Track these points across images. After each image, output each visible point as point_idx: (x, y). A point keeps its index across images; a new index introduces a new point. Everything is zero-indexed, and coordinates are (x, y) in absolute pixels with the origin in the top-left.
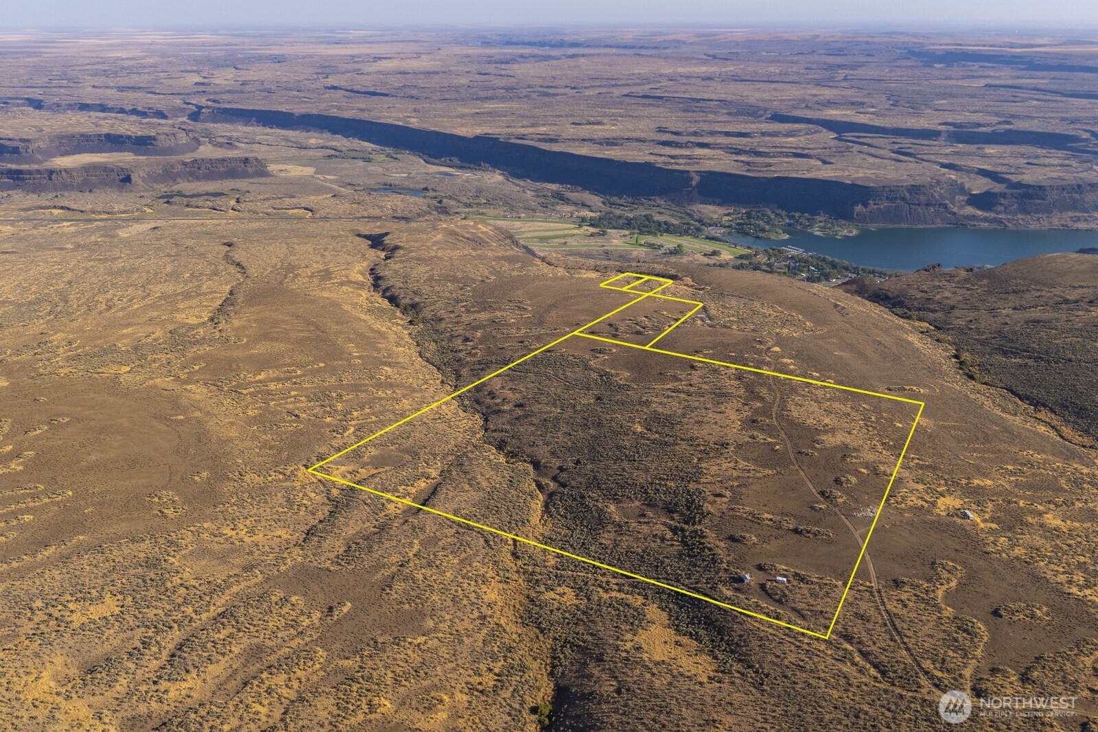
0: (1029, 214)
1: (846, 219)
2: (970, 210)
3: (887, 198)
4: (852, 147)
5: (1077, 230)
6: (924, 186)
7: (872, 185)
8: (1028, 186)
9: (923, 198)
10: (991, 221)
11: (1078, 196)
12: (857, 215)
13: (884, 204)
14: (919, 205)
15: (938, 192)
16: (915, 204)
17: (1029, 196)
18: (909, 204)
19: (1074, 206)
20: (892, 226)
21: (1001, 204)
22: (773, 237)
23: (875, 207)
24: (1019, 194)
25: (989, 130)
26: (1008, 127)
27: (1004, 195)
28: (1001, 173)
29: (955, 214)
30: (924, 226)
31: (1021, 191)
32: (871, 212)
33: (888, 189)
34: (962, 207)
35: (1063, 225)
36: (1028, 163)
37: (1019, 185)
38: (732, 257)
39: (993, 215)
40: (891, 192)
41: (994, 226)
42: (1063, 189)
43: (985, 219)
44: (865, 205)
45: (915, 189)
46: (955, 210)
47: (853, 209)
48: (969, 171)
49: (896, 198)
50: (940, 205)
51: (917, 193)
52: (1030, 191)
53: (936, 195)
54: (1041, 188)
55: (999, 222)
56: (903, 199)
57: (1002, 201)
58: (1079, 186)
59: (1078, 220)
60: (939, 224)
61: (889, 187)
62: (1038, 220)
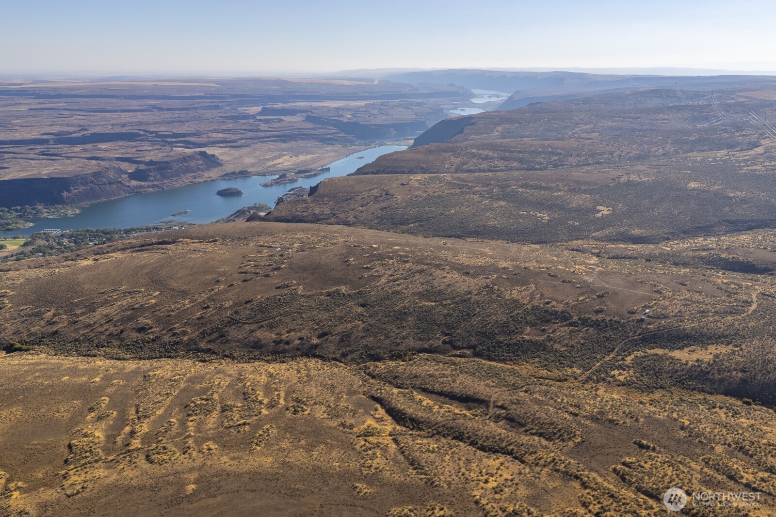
0: (168, 178)
1: (59, 204)
2: (134, 183)
3: (82, 184)
4: (4, 156)
5: (199, 183)
6: (101, 172)
7: (65, 176)
8: (159, 163)
9: (105, 180)
10: (153, 186)
11: (186, 164)
12: (67, 199)
13: (82, 188)
14: (104, 184)
15: (112, 174)
16: (102, 185)
17: (162, 167)
18: (98, 185)
19: (187, 170)
20: (96, 202)
21: (151, 176)
22: (21, 227)
23: (76, 191)
24: (157, 168)
25: (80, 134)
26: (85, 132)
27: (149, 170)
28: (133, 158)
29: (129, 186)
30: (116, 198)
31: (157, 166)
32: (75, 195)
33: (80, 178)
34: (129, 182)
35: (190, 182)
36: (137, 151)
37: (151, 163)
38: (17, 247)
39: (151, 183)
40: (81, 179)
41: (156, 190)
42: (178, 161)
43: (148, 186)
44: (69, 191)
45: (97, 175)
46: (127, 184)
47: (62, 196)
48: (111, 159)
49: (87, 183)
50: (117, 182)
51: (99, 177)
52: (162, 165)
53: (111, 176)
54: (167, 162)
55: (157, 186)
56: (92, 182)
57: (150, 174)
58: (184, 158)
59: (195, 178)
60: (124, 195)
61: (80, 176)
62: (176, 181)
